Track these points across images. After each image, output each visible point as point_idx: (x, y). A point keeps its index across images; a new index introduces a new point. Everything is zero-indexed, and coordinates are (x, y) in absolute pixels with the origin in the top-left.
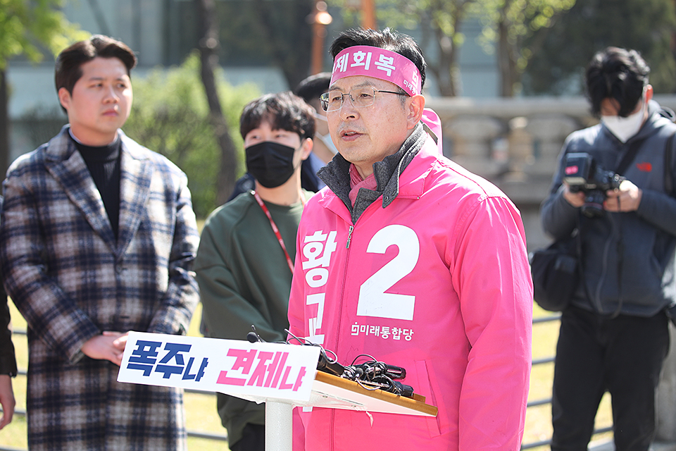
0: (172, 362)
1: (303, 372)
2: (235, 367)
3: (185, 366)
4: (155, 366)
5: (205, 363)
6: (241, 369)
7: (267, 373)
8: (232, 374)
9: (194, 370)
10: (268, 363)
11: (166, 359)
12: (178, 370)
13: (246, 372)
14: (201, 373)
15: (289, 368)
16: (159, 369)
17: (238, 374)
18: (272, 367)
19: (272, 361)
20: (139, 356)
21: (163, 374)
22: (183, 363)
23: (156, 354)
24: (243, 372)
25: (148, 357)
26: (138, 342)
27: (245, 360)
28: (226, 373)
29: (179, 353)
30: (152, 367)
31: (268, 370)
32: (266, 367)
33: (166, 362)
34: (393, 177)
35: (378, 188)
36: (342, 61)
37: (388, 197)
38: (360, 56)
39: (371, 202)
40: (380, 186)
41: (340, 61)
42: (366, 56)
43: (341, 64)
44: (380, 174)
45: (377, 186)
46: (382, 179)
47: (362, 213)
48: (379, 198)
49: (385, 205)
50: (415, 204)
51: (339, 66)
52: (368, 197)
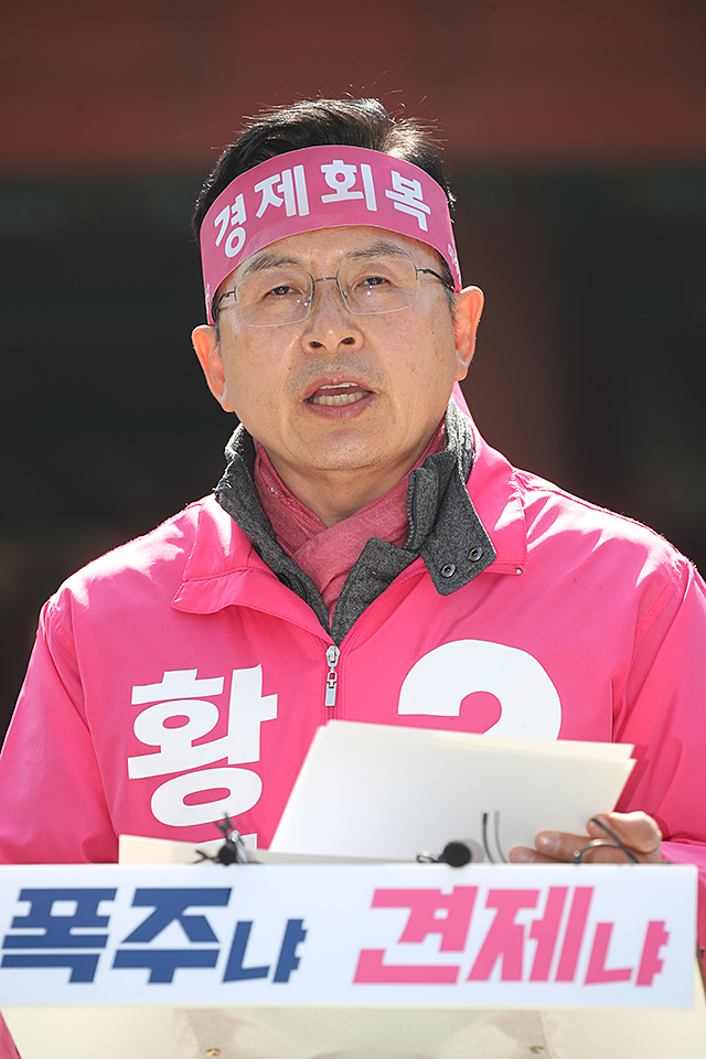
0: (173, 937)
1: (657, 935)
2: (412, 934)
3: (224, 946)
4: (107, 956)
5: (295, 932)
6: (433, 940)
7: (530, 948)
8: (400, 955)
9: (265, 949)
10: (525, 917)
11: (146, 931)
12: (207, 960)
13: (454, 942)
14: (287, 964)
15: (604, 931)
16: (124, 960)
17: (428, 951)
18: (544, 931)
19: (538, 913)
20: (41, 932)
21: (145, 973)
22: (214, 939)
23: (104, 921)
24: (444, 947)
25: (75, 931)
26: (25, 895)
27: (441, 914)
28: (380, 953)
29: (191, 911)
30: (97, 957)
31: (532, 936)
32: (521, 927)
33: (148, 939)
34: (453, 512)
35: (412, 543)
36: (285, 186)
37: (453, 567)
38: (342, 173)
39: (388, 579)
40: (416, 538)
41: (275, 187)
42: (358, 175)
43: (281, 195)
44: (421, 501)
45: (408, 537)
46: (424, 516)
47: (363, 611)
48: (408, 570)
49: (445, 587)
50: (505, 585)
51: (277, 202)
52: (385, 565)
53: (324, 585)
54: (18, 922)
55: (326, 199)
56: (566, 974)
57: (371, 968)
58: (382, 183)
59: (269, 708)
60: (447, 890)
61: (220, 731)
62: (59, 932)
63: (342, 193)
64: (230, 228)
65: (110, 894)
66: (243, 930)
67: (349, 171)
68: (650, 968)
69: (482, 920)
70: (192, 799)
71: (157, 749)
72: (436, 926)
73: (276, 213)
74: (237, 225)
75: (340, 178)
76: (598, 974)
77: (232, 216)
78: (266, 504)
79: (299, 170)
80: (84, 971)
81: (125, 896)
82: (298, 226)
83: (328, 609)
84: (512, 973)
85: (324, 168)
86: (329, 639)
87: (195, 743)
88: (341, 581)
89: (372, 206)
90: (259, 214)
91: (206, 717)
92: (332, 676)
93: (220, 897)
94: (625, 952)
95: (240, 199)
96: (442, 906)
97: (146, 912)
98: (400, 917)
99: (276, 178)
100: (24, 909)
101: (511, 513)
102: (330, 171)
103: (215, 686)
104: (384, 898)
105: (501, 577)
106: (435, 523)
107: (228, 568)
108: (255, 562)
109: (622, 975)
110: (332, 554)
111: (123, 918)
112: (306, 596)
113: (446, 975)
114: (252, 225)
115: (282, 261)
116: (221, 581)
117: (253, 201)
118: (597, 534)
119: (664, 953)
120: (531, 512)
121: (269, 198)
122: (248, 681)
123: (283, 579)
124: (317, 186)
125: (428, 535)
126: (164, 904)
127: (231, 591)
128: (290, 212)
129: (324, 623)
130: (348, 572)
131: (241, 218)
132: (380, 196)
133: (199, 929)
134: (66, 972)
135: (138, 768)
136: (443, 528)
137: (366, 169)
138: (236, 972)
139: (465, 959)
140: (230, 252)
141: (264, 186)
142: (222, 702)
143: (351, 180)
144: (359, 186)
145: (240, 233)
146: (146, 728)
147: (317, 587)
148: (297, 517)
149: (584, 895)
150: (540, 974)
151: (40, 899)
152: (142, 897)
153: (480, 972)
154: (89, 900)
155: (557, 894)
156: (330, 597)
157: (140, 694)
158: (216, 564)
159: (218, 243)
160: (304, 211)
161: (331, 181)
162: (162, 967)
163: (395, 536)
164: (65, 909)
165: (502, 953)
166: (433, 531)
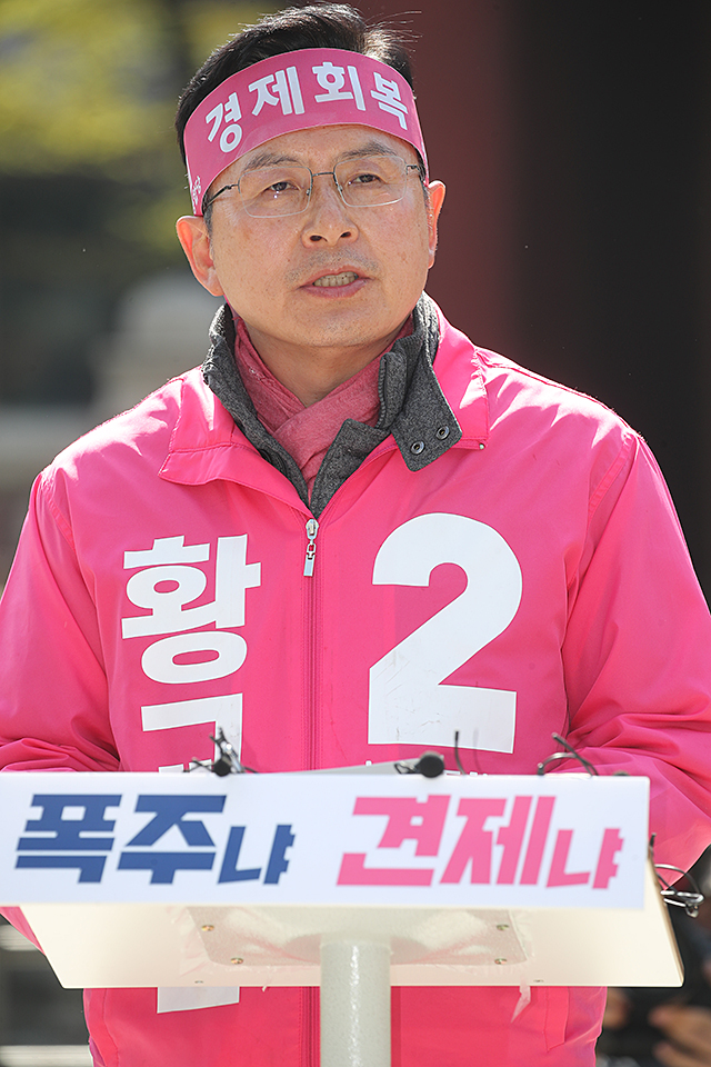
0: (173, 841)
1: (612, 841)
2: (390, 840)
3: (220, 849)
4: (113, 858)
5: (284, 837)
6: (410, 845)
7: (497, 852)
8: (378, 859)
9: (255, 854)
10: (493, 824)
11: (149, 835)
12: (204, 862)
13: (428, 847)
14: (277, 867)
15: (565, 838)
16: (128, 862)
17: (405, 856)
18: (510, 837)
19: (505, 821)
20: (52, 835)
21: (147, 874)
22: (211, 843)
23: (110, 826)
24: (420, 852)
25: (83, 835)
26: (38, 800)
27: (417, 821)
28: (362, 857)
29: (189, 817)
30: (104, 858)
31: (499, 842)
32: (490, 834)
33: (150, 843)
34: (422, 393)
35: (383, 422)
36: (279, 86)
37: (422, 445)
38: (330, 73)
39: (361, 456)
40: (387, 416)
41: (269, 86)
42: (346, 76)
43: (277, 95)
44: (392, 383)
45: (379, 416)
46: (394, 397)
47: (339, 486)
48: (380, 447)
49: (417, 464)
50: (471, 461)
51: (273, 101)
52: (359, 444)
53: (304, 463)
54: (31, 826)
55: (319, 98)
56: (530, 878)
57: (353, 871)
58: (368, 84)
59: (253, 576)
60: (422, 799)
61: (208, 596)
62: (69, 835)
63: (334, 93)
64: (224, 125)
65: (115, 800)
66: (237, 835)
67: (338, 72)
68: (606, 872)
69: (454, 826)
70: (181, 659)
71: (149, 612)
72: (413, 833)
73: (272, 112)
74: (232, 122)
75: (331, 78)
76: (559, 878)
77: (225, 113)
78: (247, 384)
79: (292, 71)
80: (92, 872)
81: (129, 802)
82: (294, 125)
83: (307, 484)
84: (481, 877)
85: (315, 70)
86: (309, 514)
87: (184, 607)
88: (319, 459)
89: (361, 106)
90: (256, 112)
91: (194, 583)
92: (311, 548)
93: (216, 803)
94: (583, 858)
95: (233, 97)
96: (417, 814)
97: (149, 817)
98: (380, 823)
99: (270, 79)
100: (37, 813)
101: (474, 392)
102: (323, 71)
103: (201, 552)
104: (365, 806)
105: (466, 452)
106: (405, 402)
107: (213, 442)
108: (238, 438)
109: (581, 879)
110: (311, 433)
111: (127, 823)
112: (285, 471)
113: (421, 878)
114: (247, 122)
115: (281, 160)
116: (207, 455)
117: (248, 101)
118: (554, 409)
119: (618, 858)
120: (492, 387)
121: (264, 97)
122: (233, 549)
123: (265, 454)
124: (310, 87)
125: (398, 414)
126: (165, 810)
127: (216, 465)
128: (287, 110)
129: (303, 498)
130: (326, 450)
131: (236, 115)
132: (367, 97)
133: (197, 834)
134: (76, 873)
135: (131, 628)
136: (412, 408)
137: (352, 70)
138: (230, 874)
139: (439, 863)
140: (225, 147)
141: (259, 86)
142: (208, 568)
143: (340, 82)
144: (348, 87)
145: (237, 130)
146: (139, 590)
147: (298, 465)
148: (278, 398)
149: (547, 804)
150: (506, 879)
151: (51, 804)
152: (144, 803)
153: (452, 876)
154: (96, 806)
155: (522, 803)
156: (309, 473)
157: (132, 559)
158: (201, 438)
159: (211, 138)
160: (300, 110)
161: (323, 82)
162: (163, 869)
163: (369, 416)
164: (73, 813)
165: (472, 858)
166: (402, 409)
